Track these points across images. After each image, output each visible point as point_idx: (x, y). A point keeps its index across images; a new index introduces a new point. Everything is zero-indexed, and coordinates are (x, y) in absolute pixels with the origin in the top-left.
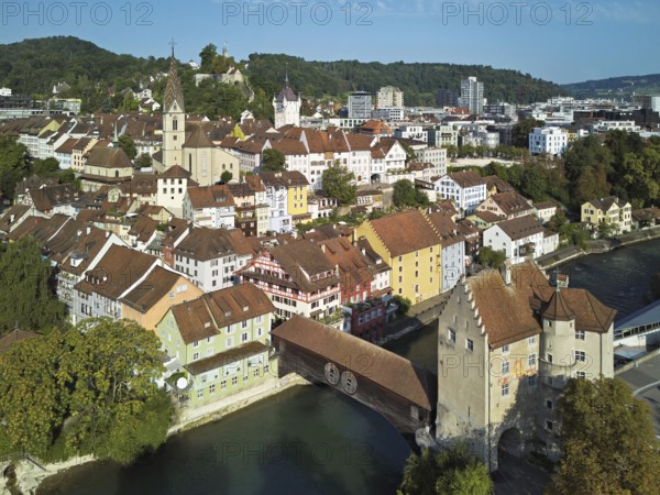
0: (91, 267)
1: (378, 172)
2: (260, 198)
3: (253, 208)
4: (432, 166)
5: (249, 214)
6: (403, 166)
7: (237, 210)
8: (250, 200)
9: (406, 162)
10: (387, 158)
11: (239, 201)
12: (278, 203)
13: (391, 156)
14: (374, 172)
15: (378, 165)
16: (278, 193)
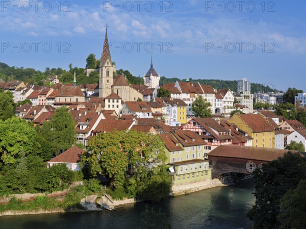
0: (93, 128)
1: (219, 107)
2: (164, 110)
3: (161, 115)
4: (247, 107)
5: (159, 118)
6: (232, 105)
7: (153, 115)
8: (159, 110)
9: (234, 103)
10: (224, 99)
11: (154, 110)
12: (173, 114)
13: (226, 98)
14: (217, 107)
15: (220, 103)
16: (173, 108)
